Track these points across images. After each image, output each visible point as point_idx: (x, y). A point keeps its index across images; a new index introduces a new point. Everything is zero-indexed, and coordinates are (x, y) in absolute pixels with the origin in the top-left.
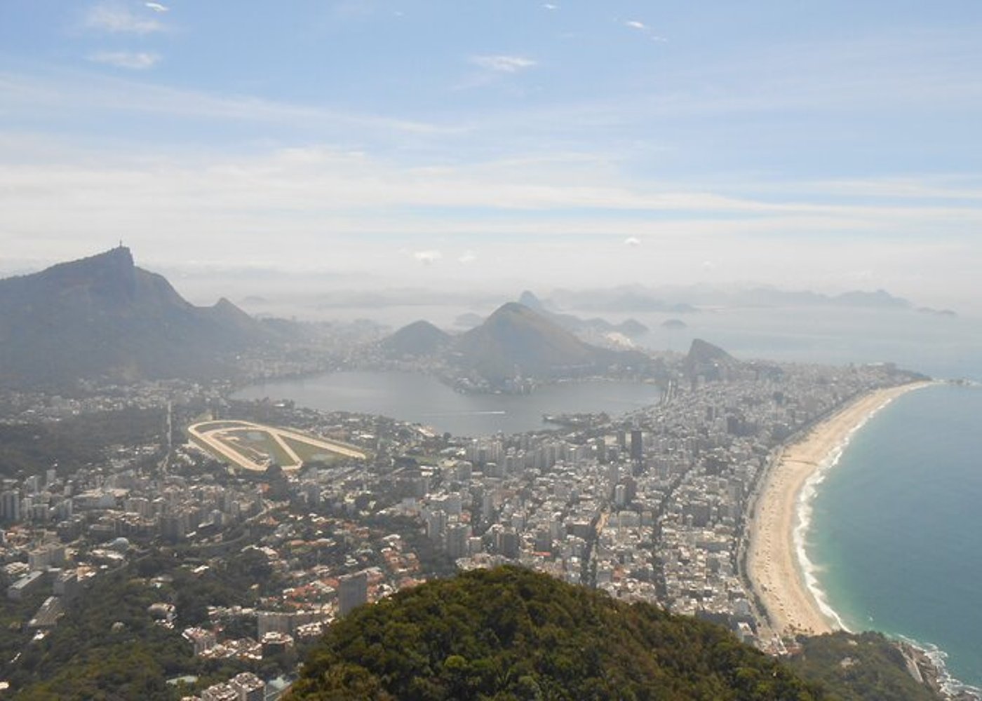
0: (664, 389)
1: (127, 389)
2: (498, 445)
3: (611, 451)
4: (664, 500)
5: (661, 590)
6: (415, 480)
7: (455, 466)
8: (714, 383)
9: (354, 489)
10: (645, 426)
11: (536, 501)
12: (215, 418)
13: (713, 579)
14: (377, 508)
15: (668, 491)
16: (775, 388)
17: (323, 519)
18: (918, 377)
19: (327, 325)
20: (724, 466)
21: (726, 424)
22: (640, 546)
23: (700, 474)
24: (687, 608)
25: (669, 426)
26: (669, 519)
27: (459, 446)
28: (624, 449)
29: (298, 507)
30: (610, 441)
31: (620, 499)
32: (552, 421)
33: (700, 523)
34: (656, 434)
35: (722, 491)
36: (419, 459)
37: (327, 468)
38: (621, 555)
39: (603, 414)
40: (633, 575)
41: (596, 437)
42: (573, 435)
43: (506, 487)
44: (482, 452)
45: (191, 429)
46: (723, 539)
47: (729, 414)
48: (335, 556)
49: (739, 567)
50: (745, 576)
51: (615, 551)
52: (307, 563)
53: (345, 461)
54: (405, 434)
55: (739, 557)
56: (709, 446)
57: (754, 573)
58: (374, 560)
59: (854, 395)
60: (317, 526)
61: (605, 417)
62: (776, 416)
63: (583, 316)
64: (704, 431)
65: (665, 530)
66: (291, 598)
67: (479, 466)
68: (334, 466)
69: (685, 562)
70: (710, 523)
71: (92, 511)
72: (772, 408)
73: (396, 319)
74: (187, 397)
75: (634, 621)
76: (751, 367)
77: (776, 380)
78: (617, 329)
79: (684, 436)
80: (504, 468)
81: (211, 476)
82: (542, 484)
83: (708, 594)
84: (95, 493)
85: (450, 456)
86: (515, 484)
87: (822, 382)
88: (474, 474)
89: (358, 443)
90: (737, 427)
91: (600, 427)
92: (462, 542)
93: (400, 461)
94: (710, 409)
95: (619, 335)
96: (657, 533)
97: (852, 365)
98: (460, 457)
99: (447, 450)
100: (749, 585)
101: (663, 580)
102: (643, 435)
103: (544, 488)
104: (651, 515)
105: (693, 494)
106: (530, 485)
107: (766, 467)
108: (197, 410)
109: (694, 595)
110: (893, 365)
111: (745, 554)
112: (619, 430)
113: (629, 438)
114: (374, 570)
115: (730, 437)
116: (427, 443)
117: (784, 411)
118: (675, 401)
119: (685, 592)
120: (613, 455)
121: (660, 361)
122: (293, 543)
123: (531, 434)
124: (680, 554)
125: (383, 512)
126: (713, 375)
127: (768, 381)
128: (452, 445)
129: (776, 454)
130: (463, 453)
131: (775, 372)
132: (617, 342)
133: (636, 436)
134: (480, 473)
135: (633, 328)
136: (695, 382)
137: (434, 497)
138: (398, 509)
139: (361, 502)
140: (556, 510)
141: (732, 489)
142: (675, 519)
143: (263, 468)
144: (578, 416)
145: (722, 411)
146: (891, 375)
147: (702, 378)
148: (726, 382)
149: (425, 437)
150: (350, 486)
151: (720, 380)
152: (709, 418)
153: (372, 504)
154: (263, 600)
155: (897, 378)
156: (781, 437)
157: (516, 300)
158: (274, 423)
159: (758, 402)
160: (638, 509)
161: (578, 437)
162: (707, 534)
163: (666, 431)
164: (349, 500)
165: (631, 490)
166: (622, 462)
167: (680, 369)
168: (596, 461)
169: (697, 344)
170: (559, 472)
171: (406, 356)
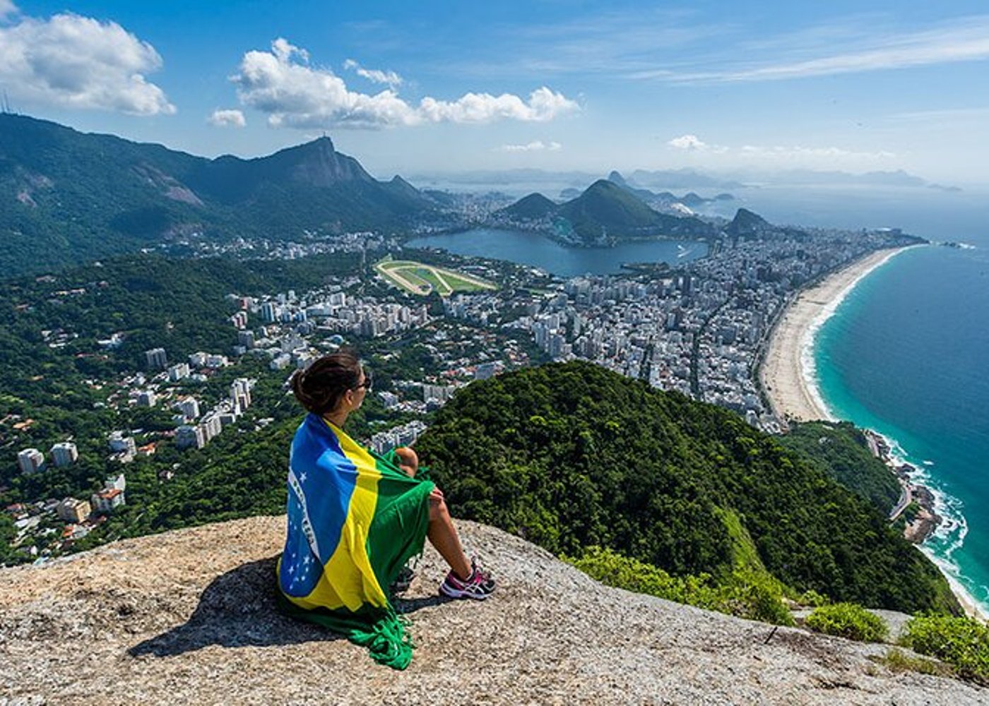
0: (711, 246)
1: (336, 238)
3: (668, 290)
4: (703, 325)
5: (695, 387)
6: (528, 305)
7: (556, 296)
8: (752, 242)
9: (487, 309)
10: (694, 273)
11: (611, 322)
12: (394, 259)
13: (734, 380)
14: (502, 323)
15: (707, 319)
16: (799, 246)
17: (466, 328)
18: (918, 240)
19: (470, 195)
20: (750, 303)
21: (756, 274)
22: (681, 356)
23: (732, 308)
24: (712, 398)
25: (713, 273)
26: (705, 338)
27: (560, 283)
28: (678, 289)
29: (450, 319)
30: (667, 282)
31: (671, 323)
32: (626, 268)
33: (727, 343)
34: (701, 278)
35: (747, 321)
36: (531, 291)
37: (469, 294)
38: (668, 361)
39: (664, 263)
40: (675, 375)
41: (657, 279)
42: (641, 277)
43: (592, 311)
44: (576, 287)
45: (380, 266)
46: (743, 354)
47: (759, 266)
48: (472, 352)
49: (754, 374)
50: (756, 379)
51: (663, 359)
52: (456, 354)
53: (482, 292)
54: (522, 274)
55: (753, 367)
56: (741, 288)
57: (763, 378)
58: (499, 356)
59: (862, 254)
60: (462, 333)
61: (665, 265)
62: (796, 268)
63: (655, 191)
64: (739, 277)
65: (701, 346)
66: (445, 377)
67: (572, 297)
68: (474, 293)
69: (714, 368)
70: (735, 343)
71: (320, 318)
72: (795, 262)
74: (374, 245)
76: (782, 230)
77: (800, 241)
78: (681, 200)
79: (723, 280)
80: (590, 299)
81: (393, 298)
82: (616, 310)
83: (728, 390)
84: (320, 306)
85: (552, 290)
86: (597, 310)
87: (838, 243)
88: (569, 302)
89: (490, 279)
90: (766, 276)
91: (661, 272)
92: (558, 349)
93: (518, 292)
94: (745, 262)
95: (681, 205)
96: (696, 347)
97: (865, 229)
98: (560, 291)
99: (551, 286)
100: (758, 386)
101: (696, 380)
102: (693, 279)
103: (617, 313)
104: (692, 335)
105: (724, 322)
106: (608, 311)
107: (783, 305)
108: (379, 254)
109: (717, 390)
110: (899, 231)
112: (675, 274)
113: (681, 281)
114: (499, 363)
115: (758, 282)
116: (537, 280)
117: (803, 264)
118: (718, 255)
119: (710, 388)
120: (669, 292)
121: (711, 224)
122: (447, 343)
123: (611, 276)
124: (710, 362)
125: (506, 325)
126: (751, 236)
127: (794, 241)
128: (553, 282)
129: (792, 295)
130: (562, 288)
131: (800, 235)
132: (680, 211)
133: (687, 282)
134: (572, 302)
135: (691, 200)
136: (736, 240)
137: (541, 317)
138: (516, 324)
139: (491, 319)
140: (625, 328)
141: (755, 320)
142: (710, 339)
143: (427, 293)
144: (645, 264)
145: (754, 263)
146: (896, 238)
147: (742, 238)
148: (761, 241)
149: (536, 276)
150: (485, 308)
151: (757, 240)
152: (744, 268)
153: (499, 320)
154: (428, 378)
155: (901, 241)
156: (800, 283)
157: (606, 178)
158: (433, 264)
159: (783, 258)
160: (684, 331)
161: (645, 279)
162: (732, 350)
163: (710, 277)
164: (484, 316)
165: (679, 316)
166: (675, 298)
167: (725, 231)
168: (656, 296)
169: (742, 213)
170: (629, 303)
171: (525, 219)
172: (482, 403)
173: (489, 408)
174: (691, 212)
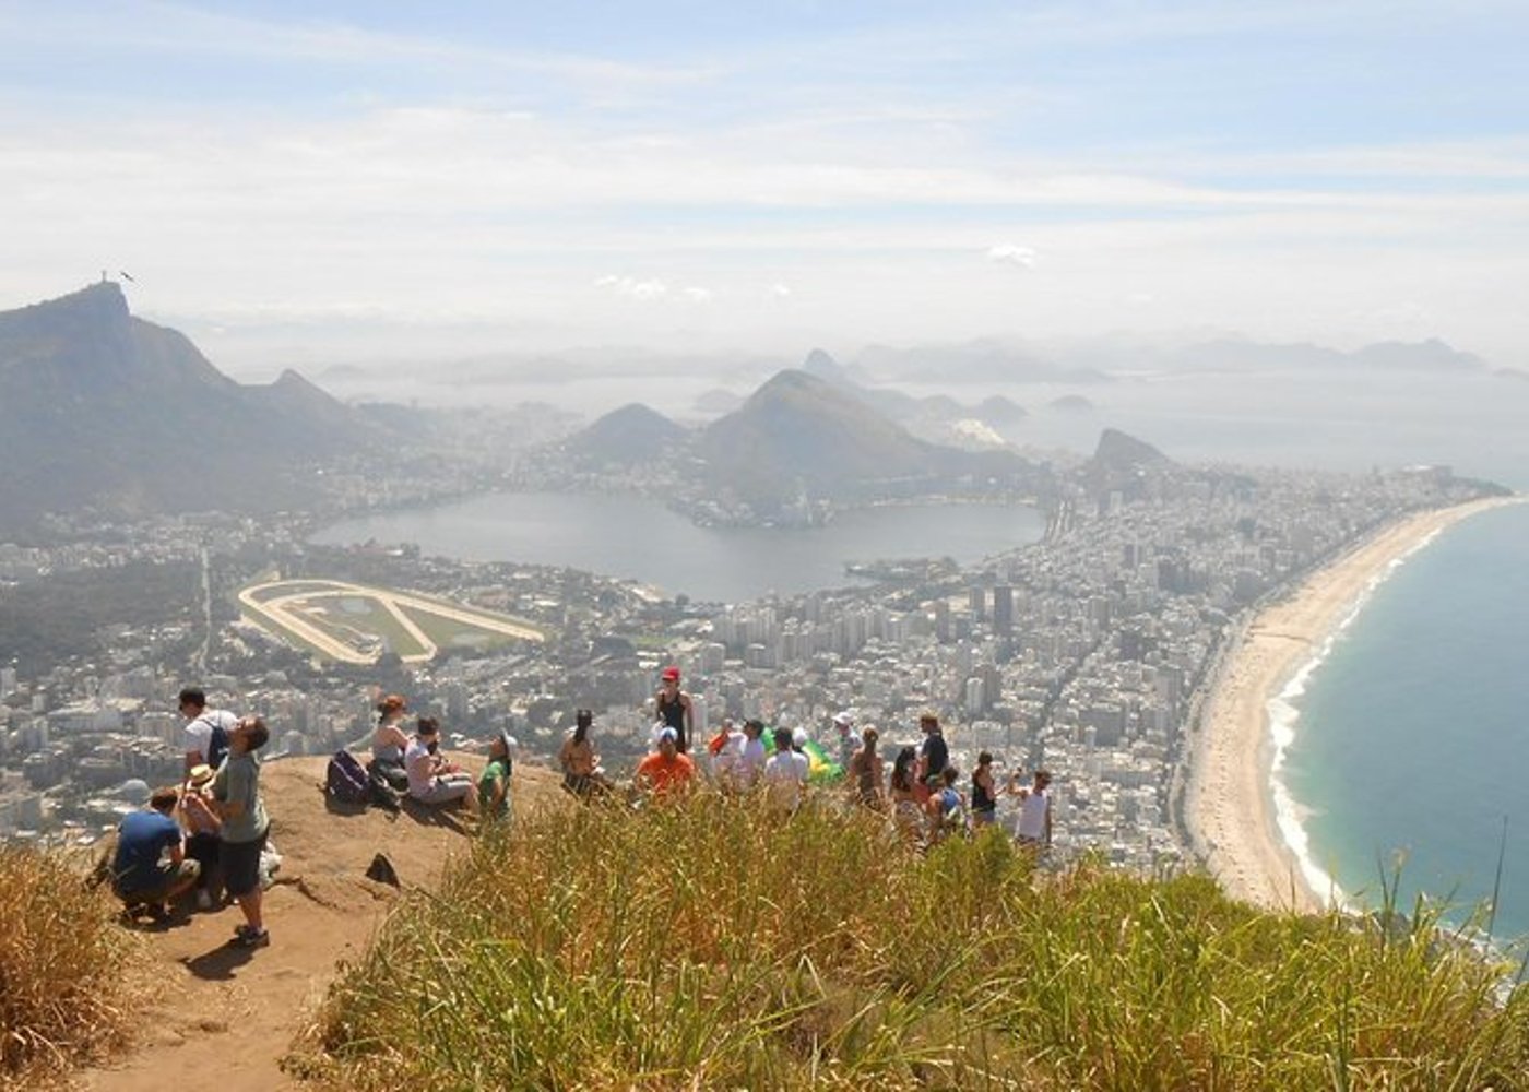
0: (1051, 516)
1: (129, 530)
2: (768, 614)
3: (959, 622)
4: (1049, 703)
6: (628, 674)
7: (695, 651)
8: (1137, 504)
9: (527, 692)
10: (1018, 580)
12: (283, 577)
13: (1127, 831)
15: (1056, 687)
16: (1243, 511)
18: (1490, 490)
19: (471, 413)
20: (1150, 644)
21: (1155, 575)
23: (1109, 658)
25: (1060, 578)
26: (1055, 734)
27: (703, 617)
28: (982, 619)
30: (958, 605)
31: (974, 701)
32: (860, 573)
33: (1107, 740)
34: (1036, 591)
35: (1146, 687)
36: (633, 640)
37: (478, 657)
39: (948, 560)
41: (935, 599)
42: (895, 596)
43: (783, 684)
44: (742, 628)
45: (245, 596)
46: (1146, 766)
47: (1161, 557)
49: (1172, 812)
50: (1181, 826)
53: (509, 645)
54: (610, 599)
55: (1172, 797)
56: (1126, 611)
57: (1196, 819)
59: (1378, 522)
61: (949, 565)
62: (1241, 560)
63: (916, 391)
64: (1119, 586)
65: (1048, 752)
67: (736, 649)
68: (490, 654)
69: (1082, 804)
70: (1125, 740)
71: (83, 738)
72: (1236, 545)
73: (593, 400)
74: (235, 541)
76: (1202, 476)
77: (1245, 497)
78: (972, 413)
79: (1085, 595)
80: (779, 651)
81: (281, 675)
82: (842, 678)
83: (1119, 856)
84: (87, 706)
85: (687, 634)
86: (797, 679)
87: (1324, 499)
88: (728, 663)
89: (528, 614)
90: (1176, 580)
91: (941, 581)
93: (603, 644)
94: (1129, 549)
95: (976, 423)
96: (1037, 754)
97: (1376, 470)
98: (704, 636)
99: (681, 625)
100: (1187, 840)
102: (1015, 594)
103: (846, 685)
104: (1025, 727)
105: (1096, 692)
106: (823, 681)
107: (1222, 646)
108: (252, 563)
110: (1447, 469)
111: (1182, 790)
112: (974, 586)
113: (989, 600)
115: (1162, 595)
116: (648, 613)
117: (1256, 550)
118: (1070, 537)
120: (963, 629)
121: (1045, 468)
123: (825, 594)
124: (1073, 791)
126: (1134, 490)
127: (1231, 500)
128: (690, 616)
129: (1240, 622)
130: (709, 627)
131: (1243, 485)
132: (973, 436)
133: (1002, 596)
134: (739, 662)
135: (998, 411)
136: (1104, 505)
139: (536, 715)
141: (1162, 683)
142: (1067, 734)
143: (370, 659)
144: (904, 564)
145: (1150, 551)
146: (1444, 487)
147: (1117, 495)
148: (1158, 502)
149: (645, 603)
150: (519, 687)
151: (1149, 499)
152: (1128, 564)
153: (557, 716)
155: (1454, 492)
156: (1249, 595)
157: (799, 368)
158: (384, 583)
159: (1213, 536)
160: (1004, 717)
161: (905, 599)
162: (1119, 758)
163: (1054, 588)
164: (517, 711)
165: (993, 686)
166: (978, 640)
167: (1079, 481)
168: (934, 639)
169: (1110, 437)
170: (871, 658)
171: (610, 466)
174: (999, 440)
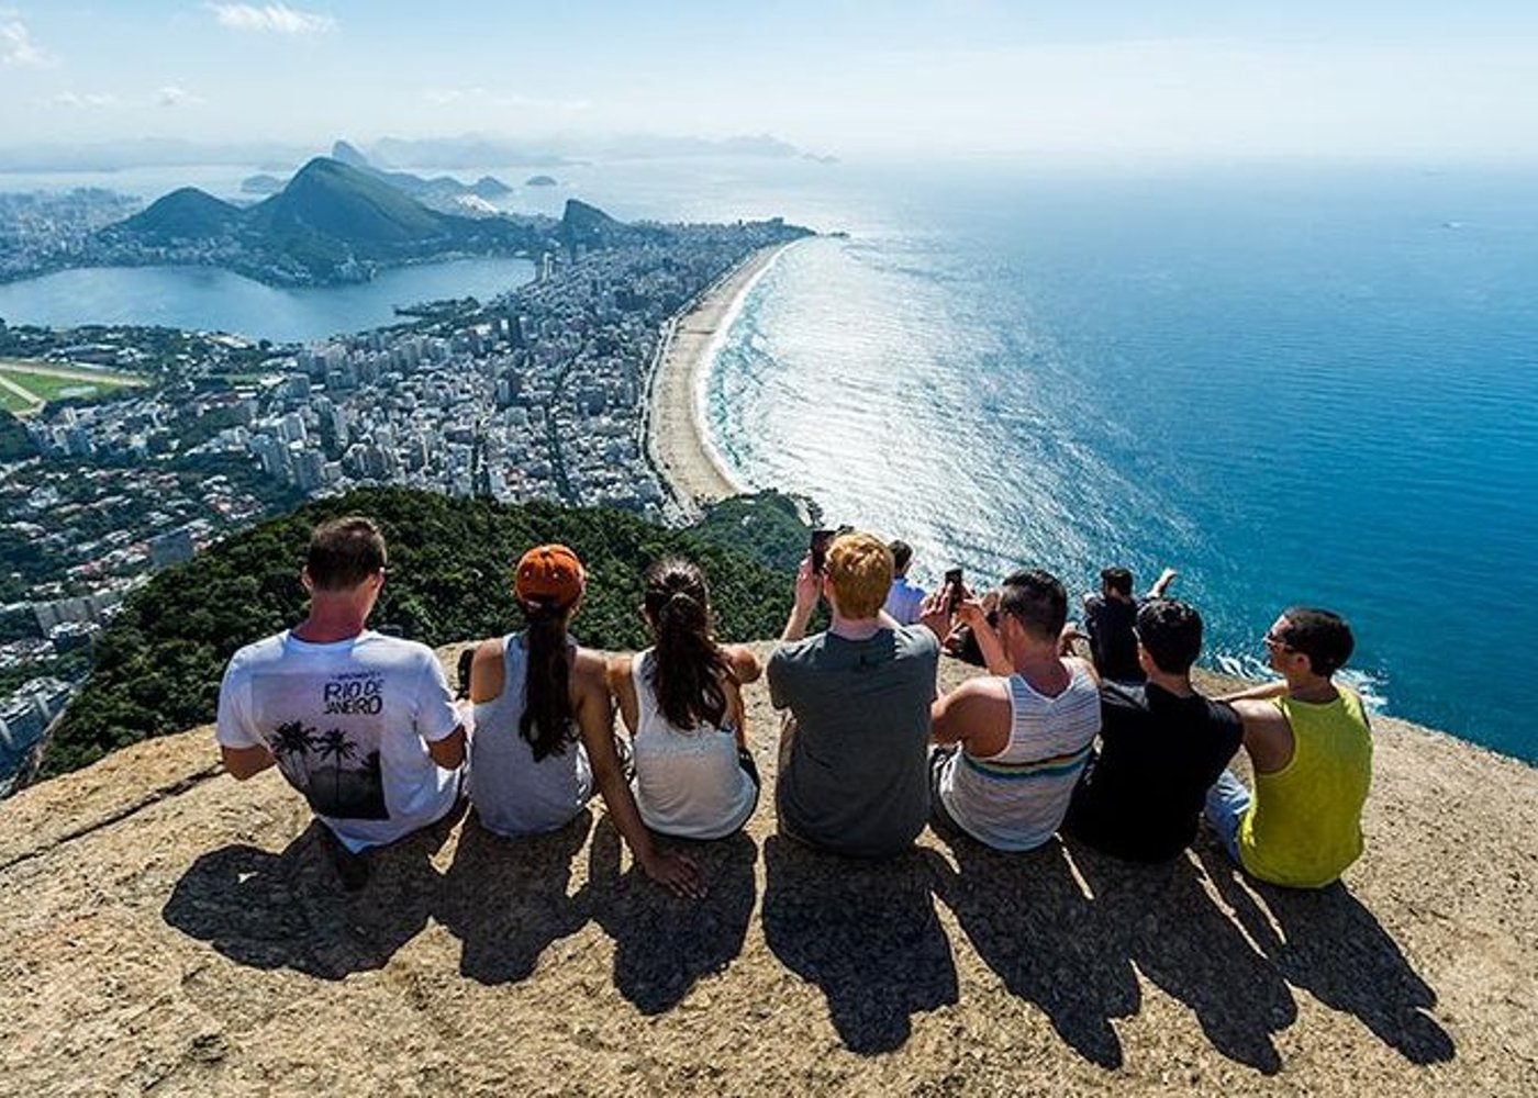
0: (539, 263)
2: (342, 350)
3: (486, 342)
4: (555, 391)
5: (564, 487)
6: (232, 405)
7: (285, 381)
8: (597, 251)
9: (142, 428)
10: (522, 310)
11: (402, 410)
13: (618, 465)
14: (182, 449)
15: (559, 379)
16: (663, 253)
17: (102, 473)
18: (803, 232)
20: (615, 345)
21: (614, 300)
22: (533, 445)
23: (591, 357)
24: (593, 499)
25: (552, 306)
26: (563, 409)
27: (287, 355)
28: (502, 338)
29: (56, 461)
30: (483, 330)
31: (505, 395)
32: (406, 313)
33: (595, 412)
34: (536, 316)
35: (616, 373)
36: (230, 378)
37: (89, 405)
38: (513, 457)
39: (470, 299)
40: (530, 475)
41: (464, 327)
42: (437, 327)
43: (362, 397)
44: (320, 360)
46: (622, 423)
47: (614, 289)
48: (133, 515)
49: (642, 450)
50: (647, 457)
51: (506, 454)
52: (93, 527)
53: (118, 395)
54: (201, 349)
55: (641, 440)
56: (597, 325)
57: (656, 452)
58: (193, 512)
59: (743, 256)
60: (94, 484)
61: (472, 302)
62: (666, 286)
63: (426, 176)
64: (591, 309)
65: (560, 422)
66: (81, 577)
67: (318, 377)
68: (99, 401)
69: (586, 453)
70: (607, 409)
72: (663, 277)
75: (526, 522)
76: (636, 230)
77: (664, 245)
78: (471, 190)
79: (569, 316)
82: (406, 389)
83: (613, 481)
85: (274, 369)
86: (371, 393)
87: (711, 243)
88: (314, 387)
89: (129, 367)
90: (628, 301)
91: (467, 314)
92: (314, 472)
93: (202, 385)
94: (594, 284)
95: (475, 198)
96: (553, 426)
97: (740, 222)
98: (289, 370)
99: (269, 363)
100: (652, 466)
101: (564, 476)
102: (522, 319)
103: (409, 394)
104: (542, 408)
105: (585, 380)
106: (392, 393)
107: (660, 343)
109: (597, 484)
110: (781, 220)
111: (646, 435)
112: (492, 316)
113: (505, 325)
114: (199, 523)
115: (620, 312)
116: (236, 355)
117: (674, 279)
118: (554, 277)
119: (587, 484)
120: (489, 346)
121: (531, 227)
122: (64, 510)
123: (381, 331)
124: (578, 445)
125: (194, 451)
126: (593, 243)
127: (655, 246)
128: (272, 356)
129: (669, 326)
130: (294, 364)
131: (662, 235)
132: (475, 208)
133: (513, 321)
134: (321, 387)
135: (490, 188)
136: (574, 251)
137: (263, 423)
138: (214, 445)
139: (155, 445)
140: (429, 417)
141: (627, 370)
142: (570, 410)
144: (437, 304)
145: (608, 284)
146: (779, 231)
147: (582, 247)
148: (610, 249)
149: (232, 349)
150: (135, 425)
151: (603, 248)
152: (594, 294)
153: (175, 444)
154: (37, 588)
155: (784, 236)
156: (670, 308)
159: (646, 271)
160: (527, 403)
161: (443, 329)
162: (605, 421)
163: (549, 312)
164: (138, 441)
165: (515, 382)
166: (501, 353)
167: (556, 238)
168: (470, 355)
169: (571, 204)
170: (426, 373)
171: (175, 241)
172: (194, 604)
173: (211, 609)
174: (495, 210)
